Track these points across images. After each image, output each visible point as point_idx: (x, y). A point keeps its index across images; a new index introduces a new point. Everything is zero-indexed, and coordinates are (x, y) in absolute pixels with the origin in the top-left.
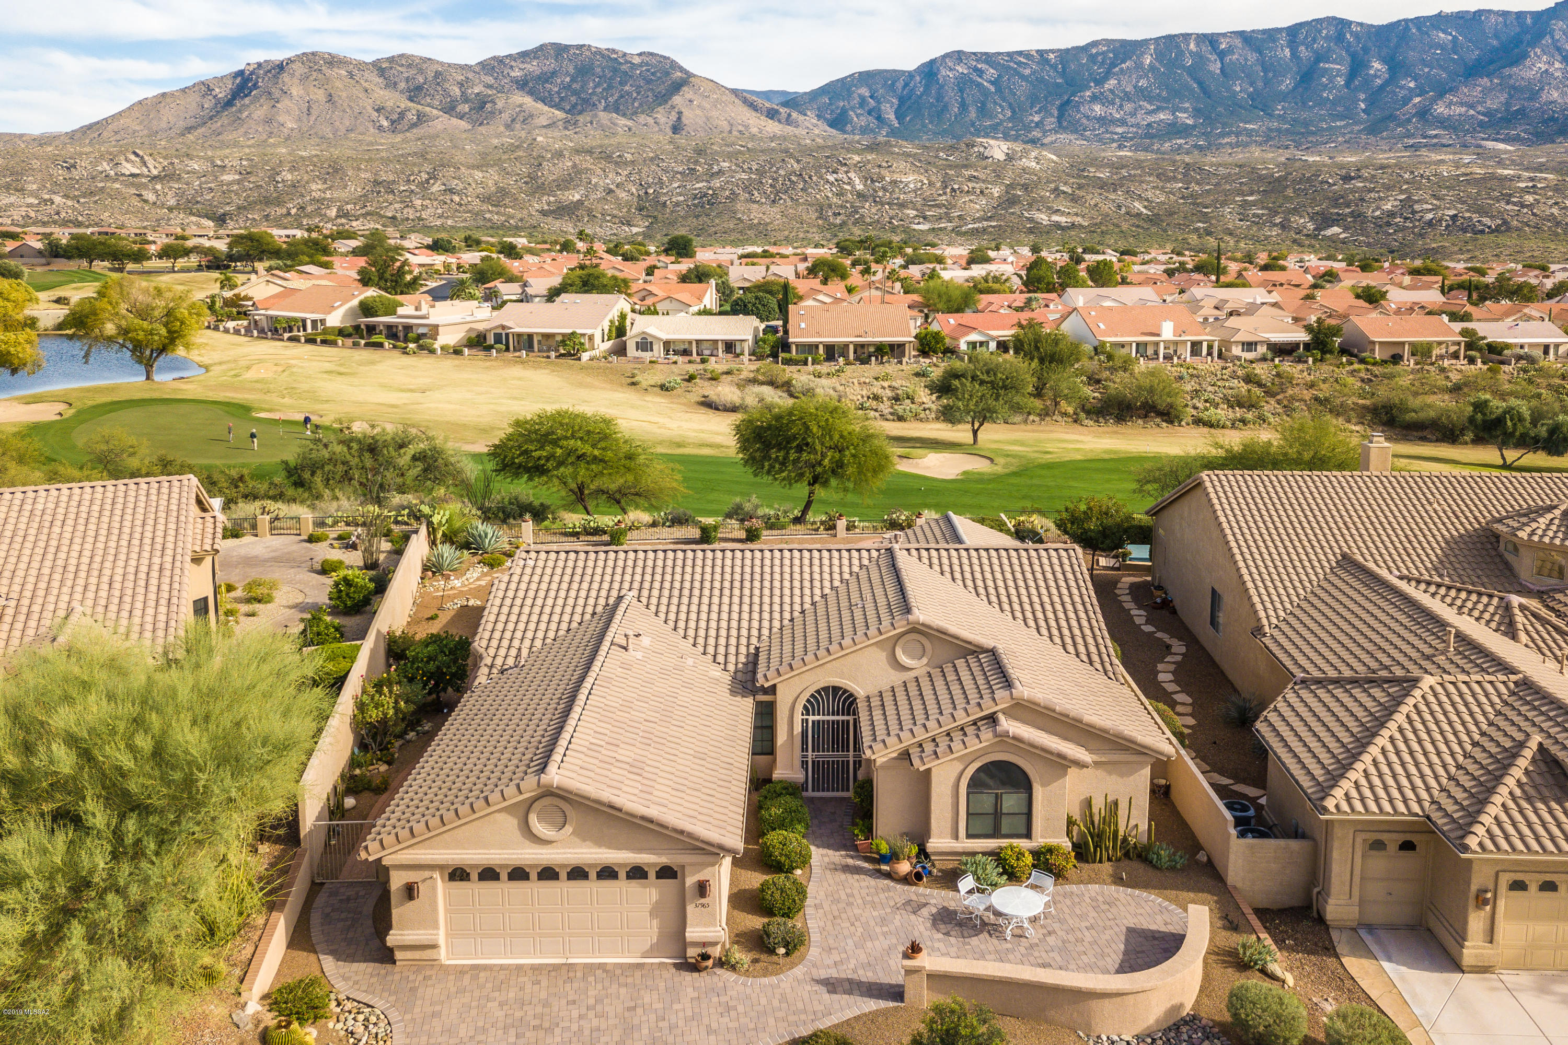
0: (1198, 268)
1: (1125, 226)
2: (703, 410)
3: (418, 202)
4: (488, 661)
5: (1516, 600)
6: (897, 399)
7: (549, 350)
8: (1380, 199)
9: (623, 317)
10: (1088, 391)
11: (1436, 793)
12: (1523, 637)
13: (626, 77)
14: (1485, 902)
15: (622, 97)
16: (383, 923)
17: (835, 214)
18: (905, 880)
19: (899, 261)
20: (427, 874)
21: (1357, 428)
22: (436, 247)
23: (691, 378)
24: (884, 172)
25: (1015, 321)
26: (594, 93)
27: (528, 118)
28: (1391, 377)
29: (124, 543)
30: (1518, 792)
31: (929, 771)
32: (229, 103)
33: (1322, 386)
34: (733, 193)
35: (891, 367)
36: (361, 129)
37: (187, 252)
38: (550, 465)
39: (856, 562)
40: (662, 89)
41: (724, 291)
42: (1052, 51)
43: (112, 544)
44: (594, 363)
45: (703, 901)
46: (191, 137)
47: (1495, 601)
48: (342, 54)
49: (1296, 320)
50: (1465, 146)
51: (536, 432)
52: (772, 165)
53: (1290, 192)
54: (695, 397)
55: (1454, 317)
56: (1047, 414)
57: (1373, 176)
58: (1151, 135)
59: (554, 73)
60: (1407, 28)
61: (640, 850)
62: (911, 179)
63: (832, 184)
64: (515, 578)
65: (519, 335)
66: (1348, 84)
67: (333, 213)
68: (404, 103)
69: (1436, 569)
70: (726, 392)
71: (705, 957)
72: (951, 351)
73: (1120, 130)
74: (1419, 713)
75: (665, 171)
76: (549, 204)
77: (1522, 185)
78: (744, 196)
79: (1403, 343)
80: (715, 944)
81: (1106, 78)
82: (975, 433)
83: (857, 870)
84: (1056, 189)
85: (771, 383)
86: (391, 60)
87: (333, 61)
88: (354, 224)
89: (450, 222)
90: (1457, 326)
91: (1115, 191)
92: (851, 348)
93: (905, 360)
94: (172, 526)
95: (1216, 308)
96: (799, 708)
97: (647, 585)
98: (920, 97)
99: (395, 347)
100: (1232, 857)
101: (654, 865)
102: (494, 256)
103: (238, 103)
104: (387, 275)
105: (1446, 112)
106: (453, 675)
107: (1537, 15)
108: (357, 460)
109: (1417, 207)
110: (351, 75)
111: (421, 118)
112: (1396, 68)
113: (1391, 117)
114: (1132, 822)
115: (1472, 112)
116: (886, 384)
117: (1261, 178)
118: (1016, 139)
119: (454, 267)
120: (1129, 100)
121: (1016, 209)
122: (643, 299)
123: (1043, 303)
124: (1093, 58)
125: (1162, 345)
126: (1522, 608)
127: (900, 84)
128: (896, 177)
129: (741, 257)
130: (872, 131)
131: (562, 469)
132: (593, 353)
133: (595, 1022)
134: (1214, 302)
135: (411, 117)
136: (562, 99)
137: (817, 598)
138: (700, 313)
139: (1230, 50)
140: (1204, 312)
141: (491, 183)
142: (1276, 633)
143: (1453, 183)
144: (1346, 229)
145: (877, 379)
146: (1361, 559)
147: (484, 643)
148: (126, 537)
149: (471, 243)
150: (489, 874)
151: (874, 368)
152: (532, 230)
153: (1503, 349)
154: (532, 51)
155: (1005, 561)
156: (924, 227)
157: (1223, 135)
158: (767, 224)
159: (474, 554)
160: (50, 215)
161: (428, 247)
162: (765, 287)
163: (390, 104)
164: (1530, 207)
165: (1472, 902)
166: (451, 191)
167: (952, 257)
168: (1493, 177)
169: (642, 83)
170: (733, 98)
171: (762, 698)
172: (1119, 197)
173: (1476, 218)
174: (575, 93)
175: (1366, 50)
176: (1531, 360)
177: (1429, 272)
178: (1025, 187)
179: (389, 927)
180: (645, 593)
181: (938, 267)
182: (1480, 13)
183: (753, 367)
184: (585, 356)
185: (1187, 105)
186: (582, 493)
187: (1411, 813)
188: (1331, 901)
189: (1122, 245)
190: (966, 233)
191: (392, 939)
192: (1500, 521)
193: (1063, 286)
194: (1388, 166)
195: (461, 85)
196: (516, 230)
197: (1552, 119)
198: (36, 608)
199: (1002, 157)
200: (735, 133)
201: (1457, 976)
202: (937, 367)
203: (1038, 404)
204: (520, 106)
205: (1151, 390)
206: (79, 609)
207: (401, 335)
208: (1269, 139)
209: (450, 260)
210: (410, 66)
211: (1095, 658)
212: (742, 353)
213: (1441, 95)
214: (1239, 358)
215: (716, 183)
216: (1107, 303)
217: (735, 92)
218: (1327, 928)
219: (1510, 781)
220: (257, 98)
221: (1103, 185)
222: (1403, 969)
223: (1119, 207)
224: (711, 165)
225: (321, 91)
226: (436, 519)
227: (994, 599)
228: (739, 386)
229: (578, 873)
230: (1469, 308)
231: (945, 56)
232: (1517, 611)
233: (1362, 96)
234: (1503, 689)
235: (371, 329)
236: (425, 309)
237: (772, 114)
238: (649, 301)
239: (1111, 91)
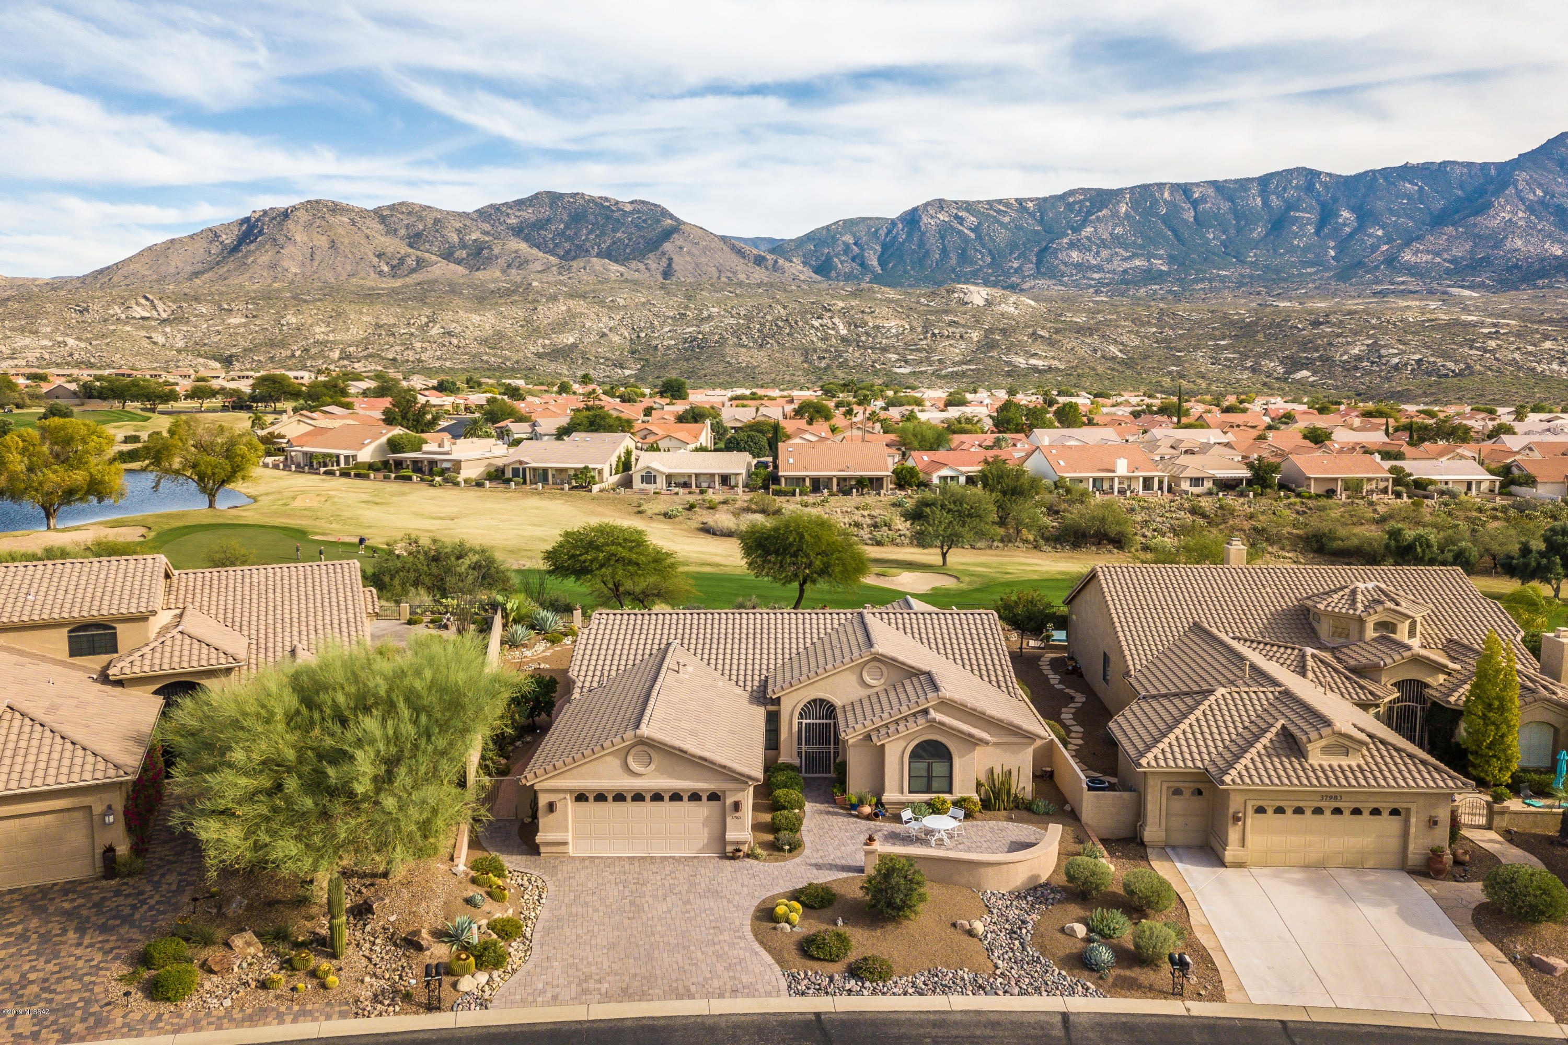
0: (1163, 410)
1: (1100, 369)
2: (702, 535)
3: (418, 345)
4: (580, 684)
5: (1309, 651)
6: (875, 526)
7: (562, 483)
8: (1348, 343)
9: (628, 453)
10: (1047, 521)
11: (1213, 756)
12: (1310, 675)
13: (618, 224)
14: (1239, 819)
15: (614, 243)
16: (533, 827)
17: (820, 358)
18: (868, 818)
19: (880, 403)
20: (562, 796)
21: (1290, 555)
22: (441, 388)
23: (691, 507)
24: (868, 318)
25: (983, 458)
26: (587, 239)
27: (523, 263)
28: (1322, 509)
29: (319, 605)
30: (1263, 752)
31: (883, 745)
32: (235, 249)
33: (1261, 517)
34: (722, 337)
35: (870, 498)
36: (363, 274)
37: (213, 393)
38: (595, 566)
39: (836, 621)
40: (653, 235)
41: (719, 430)
42: (1031, 200)
43: (311, 605)
44: (604, 494)
45: (737, 814)
46: (198, 281)
47: (1296, 652)
48: (345, 202)
49: (1244, 457)
50: (1431, 292)
51: (581, 540)
52: (760, 311)
53: (1260, 337)
54: (695, 524)
55: (1386, 456)
56: (1010, 541)
57: (1341, 322)
58: (1127, 281)
59: (549, 220)
60: (1374, 179)
61: (698, 781)
62: (893, 324)
63: (817, 329)
64: (594, 631)
65: (535, 470)
66: (1318, 232)
67: (336, 355)
68: (404, 249)
69: (1261, 633)
70: (723, 519)
71: (738, 850)
72: (924, 484)
73: (1096, 276)
74: (1212, 710)
75: (656, 316)
76: (544, 347)
77: (1486, 331)
78: (733, 340)
79: (1336, 479)
80: (744, 843)
81: (1084, 223)
82: (944, 555)
83: (836, 814)
84: (1034, 333)
85: (763, 511)
86: (392, 207)
87: (336, 208)
88: (356, 365)
89: (448, 364)
90: (1387, 464)
91: (1091, 335)
92: (835, 481)
93: (882, 492)
94: (349, 594)
95: (1173, 447)
96: (796, 714)
97: (687, 636)
98: (902, 244)
99: (422, 480)
100: (1085, 804)
101: (706, 790)
102: (499, 397)
103: (244, 249)
104: (410, 415)
105: (1413, 259)
106: (546, 703)
107: (1501, 167)
108: (426, 568)
109: (1383, 352)
110: (353, 223)
111: (421, 264)
112: (1365, 217)
113: (1360, 264)
114: (1021, 785)
115: (1438, 260)
116: (866, 513)
117: (1233, 323)
118: (995, 285)
119: (462, 407)
120: (1105, 247)
121: (994, 353)
122: (644, 438)
123: (1011, 442)
124: (1070, 207)
125: (1116, 480)
126: (1313, 656)
127: (883, 233)
128: (879, 322)
129: (731, 399)
130: (856, 277)
131: (604, 570)
132: (602, 486)
133: (671, 881)
134: (1170, 442)
135: (411, 262)
136: (556, 245)
137: (808, 645)
138: (697, 450)
139: (1203, 199)
140: (1161, 451)
141: (488, 326)
142: (1138, 675)
143: (1419, 328)
144: (1314, 373)
145: (857, 508)
146: (1207, 626)
147: (576, 673)
148: (319, 601)
149: (473, 385)
150: (601, 797)
151: (855, 499)
152: (528, 372)
153: (1427, 485)
154: (528, 199)
155: (943, 621)
156: (906, 370)
157: (1196, 281)
158: (755, 367)
159: (538, 634)
160: (64, 357)
161: (434, 388)
162: (756, 427)
163: (390, 250)
164: (1493, 352)
165: (1230, 821)
166: (450, 334)
167: (930, 399)
168: (1457, 323)
169: (633, 230)
170: (722, 245)
171: (771, 708)
172: (1095, 340)
173: (1440, 361)
174: (569, 239)
175: (1335, 199)
176: (1453, 495)
177: (1380, 414)
178: (1004, 332)
179: (536, 830)
180: (686, 641)
181: (916, 409)
182: (1445, 163)
183: (747, 498)
184: (596, 488)
185: (1162, 252)
186: (617, 590)
187: (1196, 767)
188: (1147, 829)
189: (1097, 388)
190: (945, 376)
191: (539, 838)
192: (1309, 598)
193: (1031, 427)
194: (1356, 312)
195: (459, 231)
196: (513, 372)
197: (1516, 266)
198: (270, 645)
199: (981, 302)
200: (723, 279)
201: (1223, 870)
202: (910, 498)
203: (1002, 531)
204: (516, 252)
205: (1103, 520)
206: (299, 646)
207: (426, 469)
208: (1240, 284)
209: (458, 401)
210: (410, 213)
211: (1002, 684)
212: (737, 486)
213: (1407, 244)
214: (1186, 492)
215: (706, 328)
216: (1072, 443)
217: (723, 239)
218: (1146, 846)
219: (1259, 746)
220: (262, 245)
221: (1080, 330)
222: (1189, 867)
223: (1095, 351)
224: (701, 311)
225: (324, 238)
226: (509, 606)
227: (933, 646)
228: (734, 514)
229: (657, 797)
230: (1405, 449)
231: (927, 204)
232: (1309, 658)
233: (1332, 244)
234: (1270, 696)
235: (399, 464)
236: (447, 448)
237: (759, 261)
238: (651, 439)
239: (1088, 238)
